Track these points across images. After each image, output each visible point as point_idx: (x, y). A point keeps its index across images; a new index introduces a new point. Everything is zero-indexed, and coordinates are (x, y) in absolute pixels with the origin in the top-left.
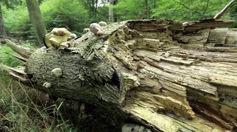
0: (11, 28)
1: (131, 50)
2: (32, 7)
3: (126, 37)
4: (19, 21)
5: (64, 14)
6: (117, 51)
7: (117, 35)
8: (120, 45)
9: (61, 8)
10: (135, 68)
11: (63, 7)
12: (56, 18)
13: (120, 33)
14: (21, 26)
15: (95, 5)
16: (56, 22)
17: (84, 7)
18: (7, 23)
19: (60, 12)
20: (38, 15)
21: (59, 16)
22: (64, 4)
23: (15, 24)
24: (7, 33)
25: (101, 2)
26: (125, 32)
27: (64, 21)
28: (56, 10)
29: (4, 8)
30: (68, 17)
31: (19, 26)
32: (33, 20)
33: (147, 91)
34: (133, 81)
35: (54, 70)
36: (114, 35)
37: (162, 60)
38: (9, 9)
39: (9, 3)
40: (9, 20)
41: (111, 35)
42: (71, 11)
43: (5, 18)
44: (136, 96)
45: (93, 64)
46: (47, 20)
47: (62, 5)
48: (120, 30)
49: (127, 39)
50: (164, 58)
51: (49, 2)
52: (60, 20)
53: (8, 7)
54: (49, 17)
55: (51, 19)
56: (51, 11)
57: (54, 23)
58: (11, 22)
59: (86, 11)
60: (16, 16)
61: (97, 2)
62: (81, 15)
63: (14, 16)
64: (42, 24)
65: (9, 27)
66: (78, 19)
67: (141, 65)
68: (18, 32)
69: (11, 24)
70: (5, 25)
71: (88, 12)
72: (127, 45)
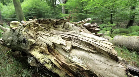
0: (5, 16)
1: (36, 31)
2: (17, 5)
3: (34, 26)
4: (10, 12)
5: (36, 9)
6: (29, 31)
7: (29, 25)
8: (31, 29)
9: (34, 5)
10: (35, 37)
11: (35, 5)
12: (31, 11)
13: (31, 24)
14: (11, 15)
15: (55, 3)
16: (31, 13)
17: (48, 4)
18: (3, 13)
19: (33, 7)
20: (20, 9)
21: (33, 9)
22: (36, 2)
23: (8, 14)
24: (3, 19)
25: (58, 1)
26: (34, 24)
27: (36, 12)
28: (31, 6)
29: (1, 4)
30: (38, 10)
31: (10, 15)
32: (17, 12)
33: (38, 46)
34: (32, 42)
35: (9, 38)
36: (28, 25)
37: (44, 35)
38: (4, 5)
39: (5, 1)
40: (5, 12)
41: (27, 25)
42: (40, 7)
43: (2, 10)
44: (34, 47)
45: (19, 36)
46: (26, 12)
47: (35, 3)
48: (31, 23)
49: (34, 27)
50: (44, 34)
51: (27, 1)
52: (34, 12)
53: (4, 4)
54: (27, 10)
55: (28, 11)
56: (28, 7)
57: (30, 14)
58: (5, 13)
59: (49, 7)
60: (9, 9)
61: (56, 1)
62: (46, 9)
63: (7, 9)
64: (22, 15)
65: (5, 15)
66: (44, 12)
67: (37, 36)
68: (9, 19)
69: (5, 14)
70: (2, 14)
71: (50, 7)
72: (34, 29)
